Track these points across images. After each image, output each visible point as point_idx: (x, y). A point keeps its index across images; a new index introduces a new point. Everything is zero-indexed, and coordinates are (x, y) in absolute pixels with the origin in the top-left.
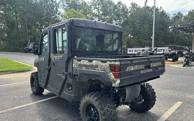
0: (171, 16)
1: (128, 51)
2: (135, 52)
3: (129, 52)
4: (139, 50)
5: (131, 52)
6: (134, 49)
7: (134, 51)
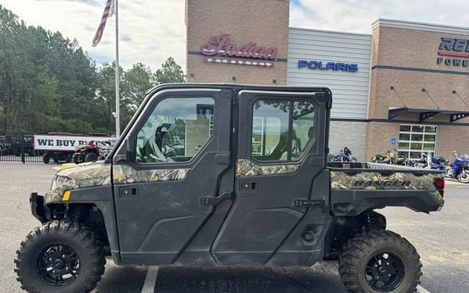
0: (99, 67)
1: (36, 143)
2: (58, 145)
3: (40, 144)
4: (71, 141)
5: (45, 144)
6: (55, 138)
7: (55, 143)
